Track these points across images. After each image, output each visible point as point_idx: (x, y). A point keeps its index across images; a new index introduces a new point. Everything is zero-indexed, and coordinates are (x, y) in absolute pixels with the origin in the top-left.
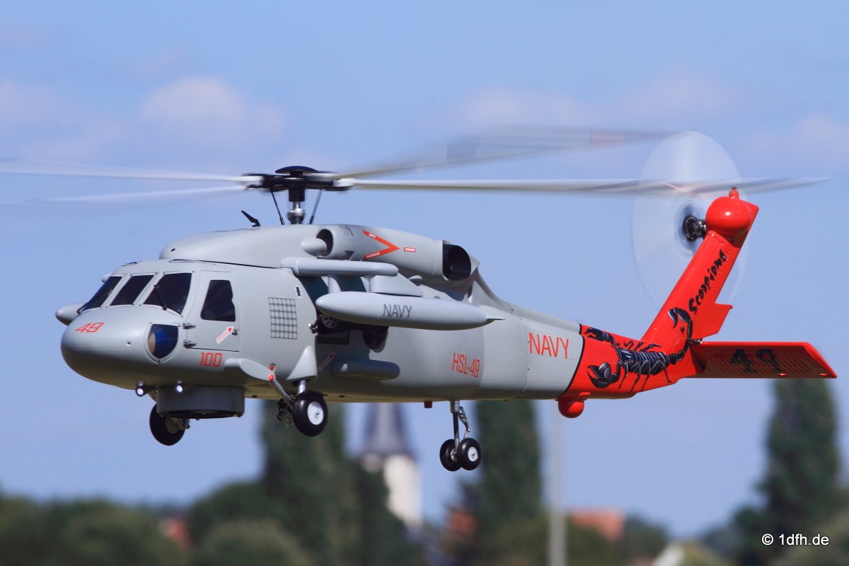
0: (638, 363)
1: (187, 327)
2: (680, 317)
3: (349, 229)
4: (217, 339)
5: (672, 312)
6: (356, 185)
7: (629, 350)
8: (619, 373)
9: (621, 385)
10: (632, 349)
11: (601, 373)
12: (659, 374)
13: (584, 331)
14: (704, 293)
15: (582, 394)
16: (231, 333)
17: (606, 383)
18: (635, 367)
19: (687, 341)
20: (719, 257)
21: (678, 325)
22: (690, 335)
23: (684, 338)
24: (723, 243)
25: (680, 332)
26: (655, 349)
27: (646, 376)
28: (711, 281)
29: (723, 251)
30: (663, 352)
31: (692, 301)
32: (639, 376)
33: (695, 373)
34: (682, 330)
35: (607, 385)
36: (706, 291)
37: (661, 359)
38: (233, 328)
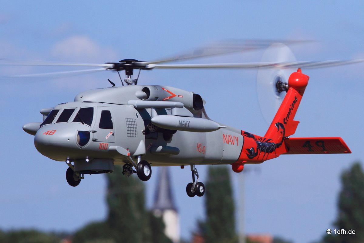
0: (264, 148)
1: (94, 132)
2: (280, 127)
3: (156, 87)
4: (106, 137)
5: (277, 125)
6: (156, 67)
7: (260, 142)
8: (257, 152)
9: (258, 157)
10: (262, 141)
11: (250, 152)
12: (273, 153)
13: (243, 133)
14: (289, 115)
15: (243, 162)
16: (111, 135)
17: (253, 157)
18: (264, 149)
19: (283, 138)
20: (295, 100)
21: (279, 130)
22: (284, 135)
23: (281, 136)
24: (296, 93)
25: (280, 133)
26: (270, 141)
27: (268, 153)
28: (292, 110)
29: (296, 97)
30: (273, 143)
31: (284, 119)
32: (265, 154)
33: (286, 152)
34: (281, 133)
35: (253, 158)
36: (290, 115)
37: (273, 146)
38: (112, 132)
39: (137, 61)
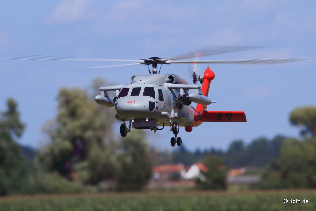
1: (157, 103)
4: (161, 106)
11: (196, 119)
18: (199, 118)
19: (204, 111)
26: (200, 113)
34: (204, 107)
38: (163, 103)
39: (160, 59)
